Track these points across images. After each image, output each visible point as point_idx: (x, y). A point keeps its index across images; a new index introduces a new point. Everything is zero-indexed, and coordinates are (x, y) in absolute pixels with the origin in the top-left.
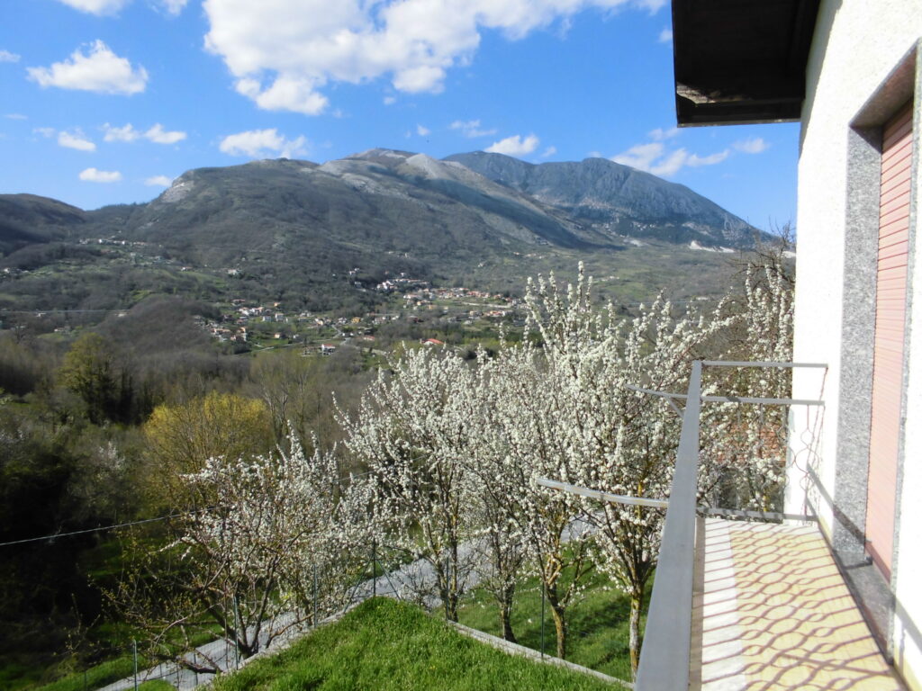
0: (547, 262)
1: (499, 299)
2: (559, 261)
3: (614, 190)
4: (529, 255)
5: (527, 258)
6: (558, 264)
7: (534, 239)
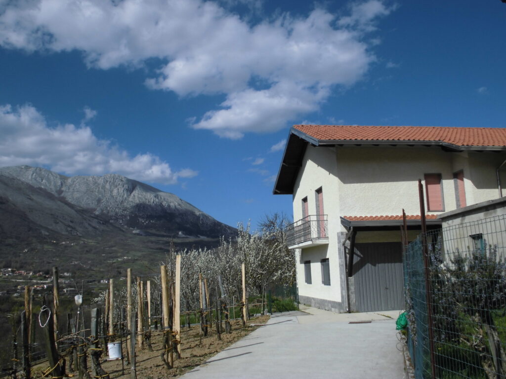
0: (77, 248)
1: (40, 276)
2: (86, 247)
3: (125, 196)
4: (64, 243)
5: (62, 244)
6: (86, 249)
7: (67, 231)
